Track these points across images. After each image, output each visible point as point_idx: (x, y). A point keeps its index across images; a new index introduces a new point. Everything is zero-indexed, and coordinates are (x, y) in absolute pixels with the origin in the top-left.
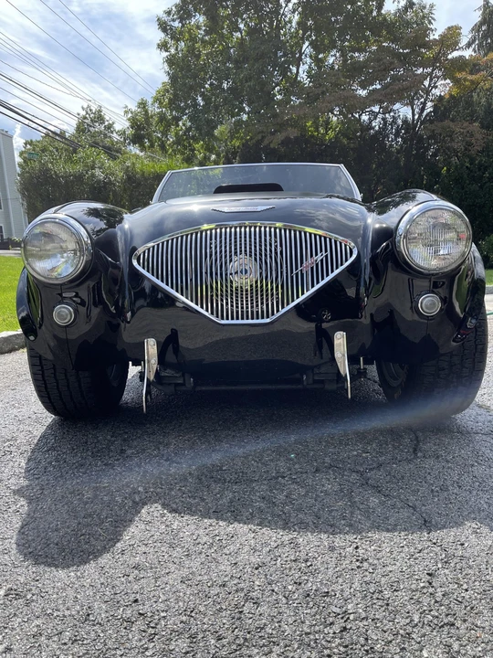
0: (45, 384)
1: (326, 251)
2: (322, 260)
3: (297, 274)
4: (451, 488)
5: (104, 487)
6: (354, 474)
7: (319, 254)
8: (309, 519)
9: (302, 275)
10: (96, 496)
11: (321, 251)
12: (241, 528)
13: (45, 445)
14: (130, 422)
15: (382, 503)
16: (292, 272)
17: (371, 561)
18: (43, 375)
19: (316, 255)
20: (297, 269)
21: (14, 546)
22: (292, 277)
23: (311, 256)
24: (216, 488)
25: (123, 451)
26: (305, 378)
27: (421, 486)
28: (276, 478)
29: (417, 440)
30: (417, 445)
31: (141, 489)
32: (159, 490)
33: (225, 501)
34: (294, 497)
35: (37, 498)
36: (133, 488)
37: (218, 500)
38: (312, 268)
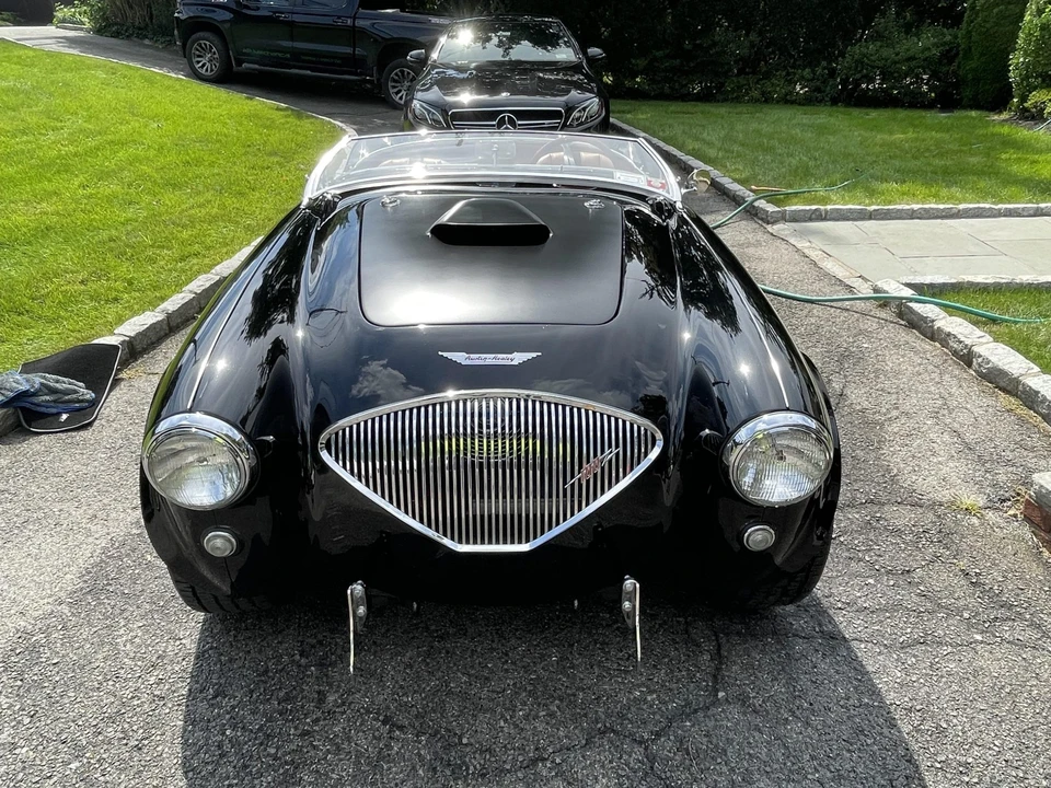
1: (617, 446)
2: (610, 461)
6: (636, 748)
7: (607, 452)
9: (580, 486)
11: (610, 446)
16: (565, 483)
20: (572, 477)
22: (565, 491)
23: (595, 455)
25: (321, 697)
26: (576, 603)
27: (720, 774)
28: (534, 762)
29: (718, 656)
30: (718, 669)
38: (595, 475)
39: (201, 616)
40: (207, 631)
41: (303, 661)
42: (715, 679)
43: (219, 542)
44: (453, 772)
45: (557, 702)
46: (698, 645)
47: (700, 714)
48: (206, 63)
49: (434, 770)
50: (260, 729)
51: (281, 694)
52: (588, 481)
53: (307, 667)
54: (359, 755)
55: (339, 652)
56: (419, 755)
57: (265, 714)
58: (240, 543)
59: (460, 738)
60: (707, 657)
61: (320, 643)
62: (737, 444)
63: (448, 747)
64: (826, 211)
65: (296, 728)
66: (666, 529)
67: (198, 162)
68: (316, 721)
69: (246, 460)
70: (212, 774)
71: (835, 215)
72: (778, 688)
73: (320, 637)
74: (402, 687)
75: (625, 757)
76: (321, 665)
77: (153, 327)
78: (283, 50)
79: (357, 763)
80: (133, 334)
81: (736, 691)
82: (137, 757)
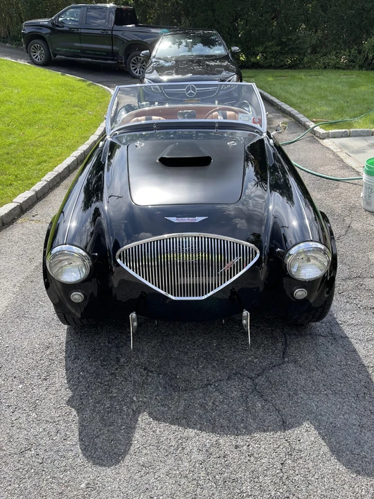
1: (240, 256)
2: (237, 262)
3: (221, 272)
5: (115, 397)
6: (249, 380)
8: (225, 423)
9: (225, 272)
11: (237, 256)
12: (191, 432)
15: (263, 407)
16: (218, 271)
17: (255, 455)
21: (80, 450)
22: (218, 275)
23: (231, 260)
24: (176, 396)
26: (223, 321)
27: (284, 391)
28: (207, 385)
29: (286, 344)
30: (285, 349)
31: (135, 399)
32: (145, 399)
33: (181, 408)
34: (217, 404)
35: (81, 408)
36: (130, 398)
37: (177, 407)
38: (231, 268)
39: (66, 327)
40: (69, 333)
41: (110, 345)
42: (284, 353)
43: (77, 296)
44: (174, 389)
45: (216, 362)
46: (277, 339)
47: (277, 367)
49: (166, 388)
50: (94, 372)
51: (102, 358)
52: (228, 271)
53: (111, 347)
54: (135, 382)
55: (124, 341)
56: (159, 382)
57: (95, 366)
58: (85, 297)
59: (176, 376)
60: (280, 344)
61: (116, 338)
62: (290, 255)
63: (171, 379)
64: (350, 132)
65: (109, 371)
66: (261, 290)
67: (40, 112)
68: (117, 369)
69: (88, 263)
71: (354, 134)
72: (311, 357)
73: (116, 335)
74: (151, 356)
75: (244, 384)
76: (117, 347)
77: (30, 198)
78: (77, 48)
79: (134, 385)
80: (21, 202)
81: (292, 358)
82: (45, 383)
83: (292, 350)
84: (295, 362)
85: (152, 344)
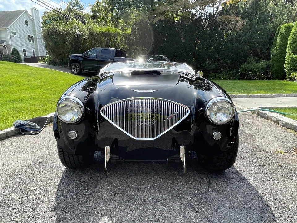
0: (64, 158)
1: (178, 111)
2: (176, 115)
3: (166, 121)
4: (221, 208)
5: (90, 207)
6: (186, 200)
7: (175, 112)
9: (168, 121)
10: (87, 211)
11: (176, 111)
13: (64, 182)
14: (97, 170)
15: (196, 215)
16: (164, 120)
18: (63, 155)
19: (174, 113)
20: (166, 118)
22: (164, 122)
23: (172, 113)
24: (133, 207)
25: (96, 187)
26: (168, 159)
27: (210, 207)
28: (156, 202)
29: (209, 182)
30: (209, 185)
31: (104, 208)
32: (111, 208)
33: (137, 214)
34: (162, 212)
35: (65, 212)
36: (101, 207)
37: (134, 214)
38: (172, 118)
41: (91, 180)
42: (209, 187)
43: (72, 134)
44: (132, 203)
45: (163, 190)
46: (204, 180)
47: (204, 194)
48: (75, 70)
49: (127, 203)
50: (78, 193)
51: (84, 186)
52: (170, 120)
53: (92, 181)
54: (105, 199)
56: (123, 200)
57: (79, 190)
58: (78, 135)
59: (135, 196)
60: (206, 182)
63: (131, 198)
64: (237, 96)
65: (88, 193)
68: (94, 191)
70: (64, 201)
71: (239, 97)
72: (228, 189)
73: (96, 175)
74: (118, 185)
75: (182, 202)
76: (96, 180)
78: (95, 67)
79: (105, 201)
80: (51, 116)
81: (215, 189)
82: (43, 197)
83: (214, 185)
84: (217, 191)
85: (120, 180)
